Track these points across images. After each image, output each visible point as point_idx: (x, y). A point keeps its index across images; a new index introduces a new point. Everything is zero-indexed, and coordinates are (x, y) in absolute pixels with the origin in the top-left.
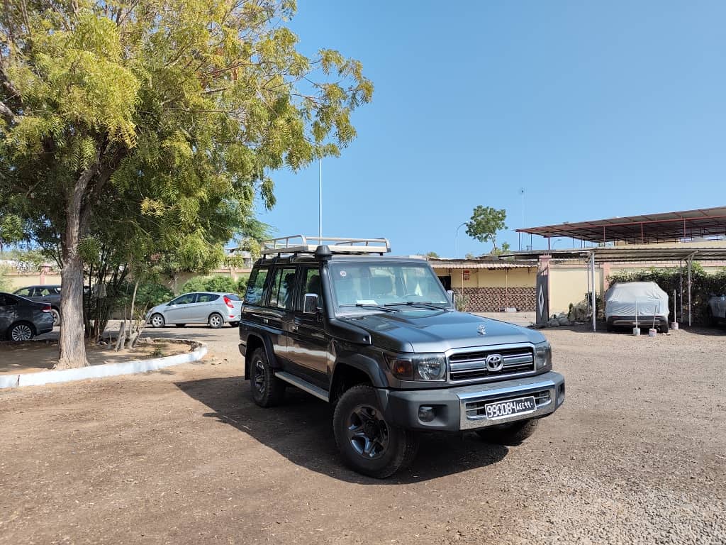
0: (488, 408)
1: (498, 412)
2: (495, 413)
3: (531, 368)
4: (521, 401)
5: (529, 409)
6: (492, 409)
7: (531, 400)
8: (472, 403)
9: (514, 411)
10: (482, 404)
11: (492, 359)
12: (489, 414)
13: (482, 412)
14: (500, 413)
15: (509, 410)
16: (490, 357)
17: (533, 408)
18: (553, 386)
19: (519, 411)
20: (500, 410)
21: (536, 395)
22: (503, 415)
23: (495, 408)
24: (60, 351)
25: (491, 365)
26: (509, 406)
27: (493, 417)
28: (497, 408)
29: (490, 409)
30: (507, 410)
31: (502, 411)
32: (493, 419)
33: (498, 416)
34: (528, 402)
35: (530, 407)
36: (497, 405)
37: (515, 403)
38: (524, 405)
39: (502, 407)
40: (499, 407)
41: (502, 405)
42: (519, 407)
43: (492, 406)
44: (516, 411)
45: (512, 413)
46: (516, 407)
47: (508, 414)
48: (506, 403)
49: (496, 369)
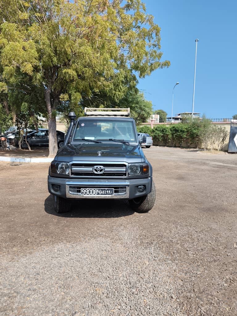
0: (82, 190)
2: (86, 193)
3: (125, 174)
4: (105, 190)
5: (109, 194)
6: (85, 191)
7: (111, 190)
8: (72, 187)
9: (98, 194)
10: (80, 188)
11: (97, 168)
12: (82, 193)
13: (79, 191)
14: (90, 193)
15: (96, 193)
16: (96, 167)
17: (111, 194)
18: (128, 185)
19: (101, 194)
20: (90, 192)
21: (115, 188)
22: (91, 194)
23: (86, 191)
24: (49, 151)
25: (96, 171)
26: (96, 191)
27: (85, 194)
29: (83, 191)
30: (94, 193)
31: (91, 193)
32: (84, 196)
33: (88, 194)
34: (109, 191)
35: (110, 193)
36: (88, 190)
37: (100, 190)
38: (106, 192)
39: (91, 191)
40: (90, 191)
41: (92, 190)
42: (103, 192)
43: (85, 189)
44: (100, 194)
45: (97, 195)
46: (101, 192)
47: (94, 194)
48: (95, 189)
49: (99, 173)
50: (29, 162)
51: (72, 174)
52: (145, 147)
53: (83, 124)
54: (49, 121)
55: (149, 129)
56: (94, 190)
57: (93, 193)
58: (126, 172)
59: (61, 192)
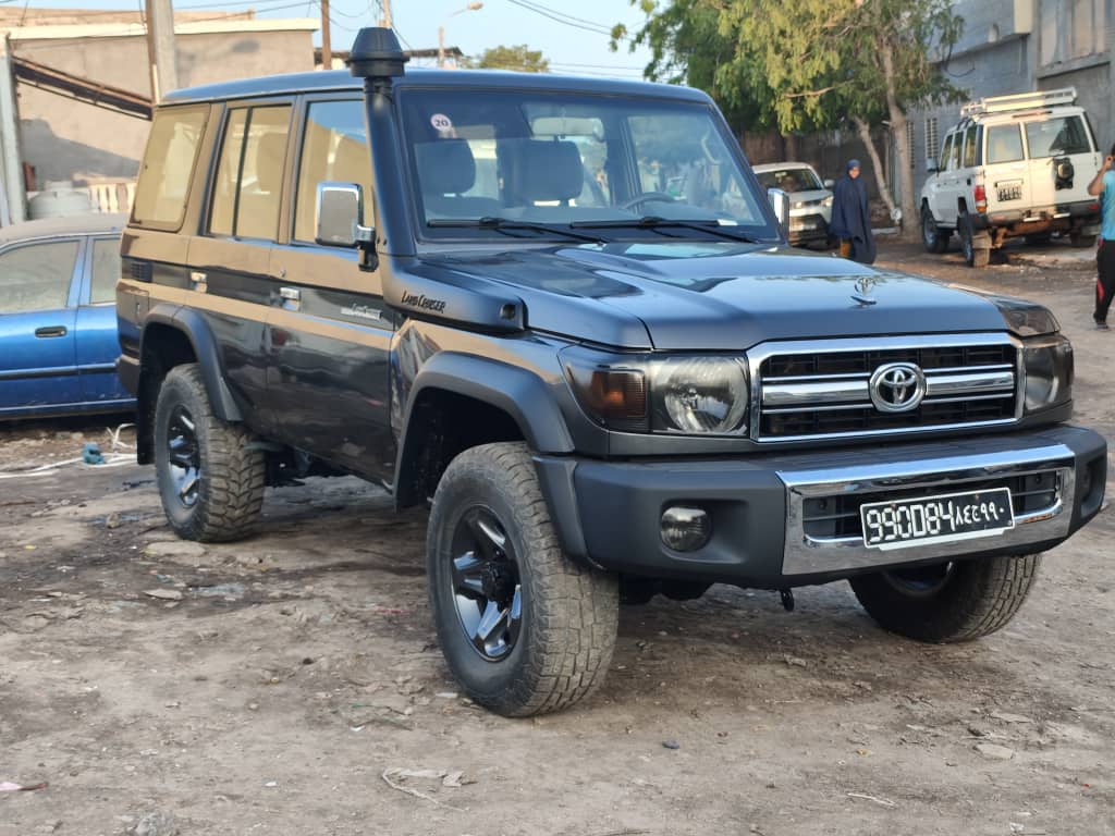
0: (870, 515)
1: (898, 529)
2: (888, 531)
3: (1008, 407)
4: (970, 500)
5: (994, 524)
6: (881, 518)
7: (1000, 499)
8: (817, 504)
9: (946, 528)
10: (855, 502)
11: (890, 376)
12: (872, 532)
13: (854, 527)
14: (905, 530)
15: (933, 525)
17: (1004, 520)
18: (1068, 463)
19: (962, 528)
20: (904, 522)
21: (1013, 484)
22: (912, 537)
23: (889, 517)
25: (887, 394)
26: (932, 512)
27: (883, 541)
28: (897, 516)
29: (874, 519)
30: (926, 526)
31: (912, 527)
32: (883, 547)
33: (899, 538)
34: (992, 504)
35: (996, 517)
36: (896, 509)
37: (950, 504)
38: (978, 511)
39: (911, 515)
40: (903, 514)
41: (913, 508)
42: (963, 516)
43: (880, 509)
44: (953, 528)
45: (942, 533)
46: (955, 516)
47: (928, 535)
48: (924, 503)
49: (900, 406)
51: (768, 423)
56: (920, 507)
57: (919, 528)
58: (1014, 391)
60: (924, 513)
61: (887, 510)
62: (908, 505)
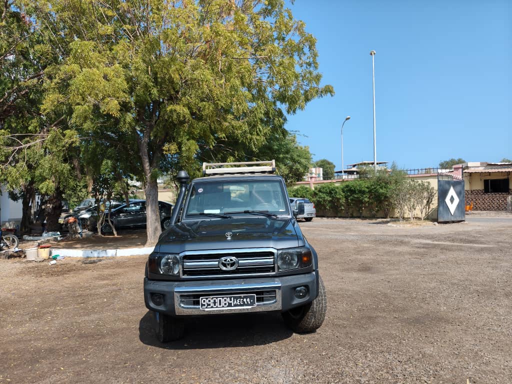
0: (202, 300)
1: (212, 305)
2: (209, 305)
3: (273, 269)
4: (240, 297)
5: (248, 305)
6: (207, 301)
7: (251, 298)
8: (184, 296)
9: (230, 305)
10: (198, 296)
11: (225, 260)
12: (203, 305)
13: (197, 303)
14: (215, 305)
15: (225, 304)
16: (223, 259)
17: (252, 304)
18: (279, 288)
19: (235, 305)
20: (215, 303)
21: (257, 293)
22: (217, 307)
23: (209, 301)
24: (147, 236)
25: (225, 265)
26: (225, 300)
27: (207, 308)
28: (212, 301)
29: (204, 301)
30: (223, 304)
31: (218, 304)
32: (206, 310)
33: (212, 307)
34: (248, 299)
35: (249, 303)
36: (212, 299)
37: (232, 298)
38: (243, 301)
39: (217, 301)
40: (215, 300)
41: (218, 299)
42: (237, 302)
43: (207, 299)
44: (233, 305)
45: (228, 306)
46: (234, 302)
47: (223, 307)
48: (223, 298)
49: (229, 268)
50: (114, 256)
51: (185, 273)
52: (304, 220)
53: (201, 189)
54: (147, 187)
55: (308, 191)
56: (221, 299)
57: (220, 304)
58: (274, 264)
59: (166, 305)
60: (222, 300)
61: (209, 299)
62: (217, 298)
